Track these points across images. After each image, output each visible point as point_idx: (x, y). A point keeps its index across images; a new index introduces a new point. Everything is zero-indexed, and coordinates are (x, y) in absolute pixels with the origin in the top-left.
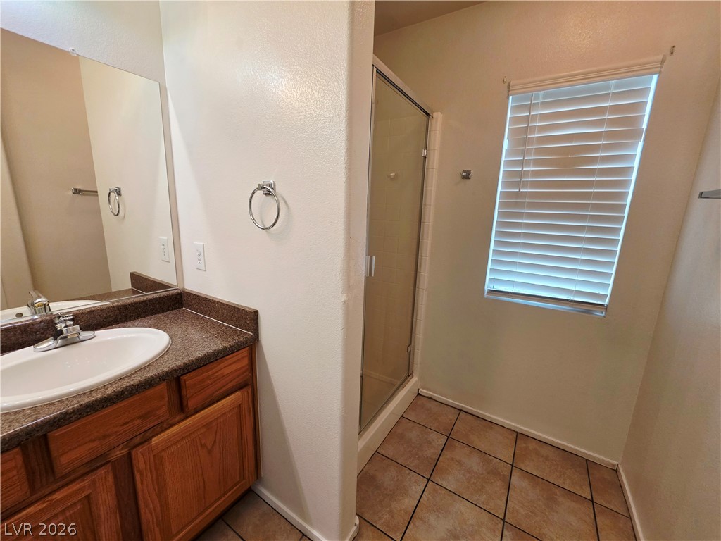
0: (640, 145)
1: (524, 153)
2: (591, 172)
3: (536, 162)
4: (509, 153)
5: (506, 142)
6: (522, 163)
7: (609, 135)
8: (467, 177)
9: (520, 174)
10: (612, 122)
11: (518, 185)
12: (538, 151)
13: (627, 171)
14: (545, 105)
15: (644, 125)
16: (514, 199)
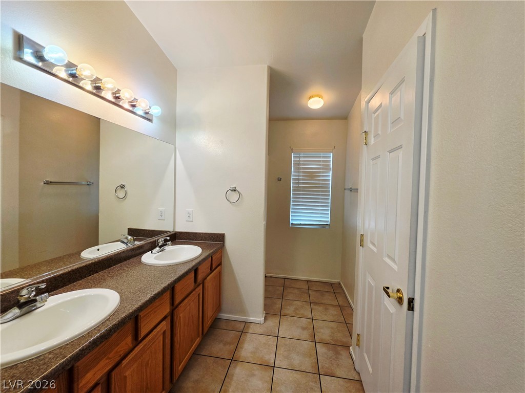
0: (331, 172)
1: (299, 172)
2: (319, 180)
3: (303, 176)
4: (294, 172)
5: (292, 168)
6: (299, 176)
7: (323, 169)
8: (280, 180)
9: (298, 179)
10: (323, 165)
11: (298, 183)
12: (304, 172)
13: (329, 180)
14: (304, 157)
15: (331, 167)
16: (297, 188)
